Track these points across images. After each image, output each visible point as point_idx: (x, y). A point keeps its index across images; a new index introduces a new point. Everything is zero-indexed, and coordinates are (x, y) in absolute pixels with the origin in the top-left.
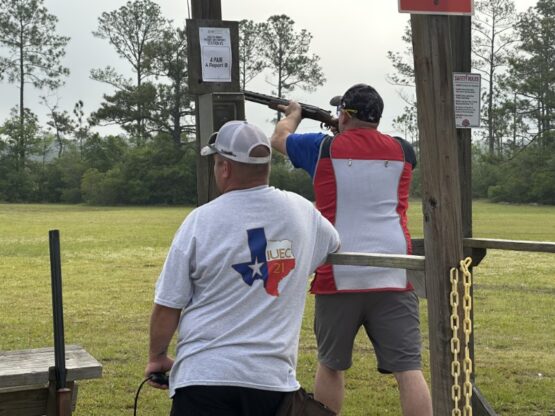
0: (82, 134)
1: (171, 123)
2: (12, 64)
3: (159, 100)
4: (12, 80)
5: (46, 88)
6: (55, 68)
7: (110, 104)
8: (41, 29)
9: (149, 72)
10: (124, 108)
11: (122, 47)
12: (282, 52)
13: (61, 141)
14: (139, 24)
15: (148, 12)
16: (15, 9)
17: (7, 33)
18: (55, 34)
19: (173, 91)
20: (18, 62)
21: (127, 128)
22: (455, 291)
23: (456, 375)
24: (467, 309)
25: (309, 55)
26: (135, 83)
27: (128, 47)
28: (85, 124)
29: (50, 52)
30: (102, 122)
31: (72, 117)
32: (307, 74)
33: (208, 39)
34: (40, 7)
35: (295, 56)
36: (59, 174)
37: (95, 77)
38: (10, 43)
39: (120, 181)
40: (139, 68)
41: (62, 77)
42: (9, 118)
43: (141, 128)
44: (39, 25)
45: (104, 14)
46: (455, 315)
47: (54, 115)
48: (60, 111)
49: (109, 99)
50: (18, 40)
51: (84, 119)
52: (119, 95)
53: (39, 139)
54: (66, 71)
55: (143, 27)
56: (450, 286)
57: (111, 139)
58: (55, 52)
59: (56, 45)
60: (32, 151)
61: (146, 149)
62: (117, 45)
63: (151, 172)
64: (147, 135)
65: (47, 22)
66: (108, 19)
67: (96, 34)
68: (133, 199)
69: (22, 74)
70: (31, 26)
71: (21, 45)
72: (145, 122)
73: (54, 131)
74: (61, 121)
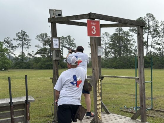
0: (33, 56)
1: (49, 55)
2: (21, 44)
3: (47, 50)
4: (21, 47)
5: (27, 48)
6: (28, 45)
7: (38, 51)
8: (26, 38)
9: (46, 46)
10: (41, 52)
11: (41, 41)
12: (69, 42)
13: (30, 58)
14: (44, 37)
15: (45, 35)
16: (21, 34)
17: (20, 39)
18: (28, 39)
19: (50, 49)
20: (22, 44)
21: (42, 56)
22: (98, 85)
23: (98, 100)
24: (100, 88)
25: (74, 43)
26: (43, 48)
27: (42, 41)
28: (34, 55)
29: (28, 42)
30: (37, 54)
31: (32, 54)
32: (74, 46)
33: (55, 41)
34: (26, 34)
35: (72, 43)
36: (29, 64)
37: (36, 46)
38: (20, 41)
39: (40, 65)
40: (44, 45)
41: (30, 46)
42: (20, 54)
43: (44, 56)
44: (26, 37)
45: (37, 35)
46: (98, 89)
47: (28, 53)
48: (29, 53)
49: (38, 50)
50: (22, 40)
51: (34, 54)
52: (40, 50)
53: (26, 58)
54: (31, 45)
55: (45, 38)
56: (97, 84)
57: (39, 57)
58: (29, 42)
59: (29, 41)
60: (24, 60)
61: (45, 59)
62: (40, 41)
63: (46, 63)
64: (45, 57)
65: (27, 37)
66: (38, 36)
67: (36, 39)
68: (43, 68)
69: (22, 46)
70: (24, 37)
71: (22, 41)
72: (45, 54)
73: (28, 56)
74: (30, 54)
